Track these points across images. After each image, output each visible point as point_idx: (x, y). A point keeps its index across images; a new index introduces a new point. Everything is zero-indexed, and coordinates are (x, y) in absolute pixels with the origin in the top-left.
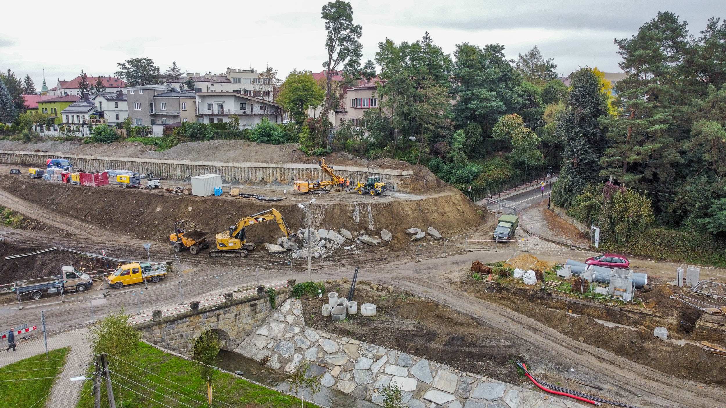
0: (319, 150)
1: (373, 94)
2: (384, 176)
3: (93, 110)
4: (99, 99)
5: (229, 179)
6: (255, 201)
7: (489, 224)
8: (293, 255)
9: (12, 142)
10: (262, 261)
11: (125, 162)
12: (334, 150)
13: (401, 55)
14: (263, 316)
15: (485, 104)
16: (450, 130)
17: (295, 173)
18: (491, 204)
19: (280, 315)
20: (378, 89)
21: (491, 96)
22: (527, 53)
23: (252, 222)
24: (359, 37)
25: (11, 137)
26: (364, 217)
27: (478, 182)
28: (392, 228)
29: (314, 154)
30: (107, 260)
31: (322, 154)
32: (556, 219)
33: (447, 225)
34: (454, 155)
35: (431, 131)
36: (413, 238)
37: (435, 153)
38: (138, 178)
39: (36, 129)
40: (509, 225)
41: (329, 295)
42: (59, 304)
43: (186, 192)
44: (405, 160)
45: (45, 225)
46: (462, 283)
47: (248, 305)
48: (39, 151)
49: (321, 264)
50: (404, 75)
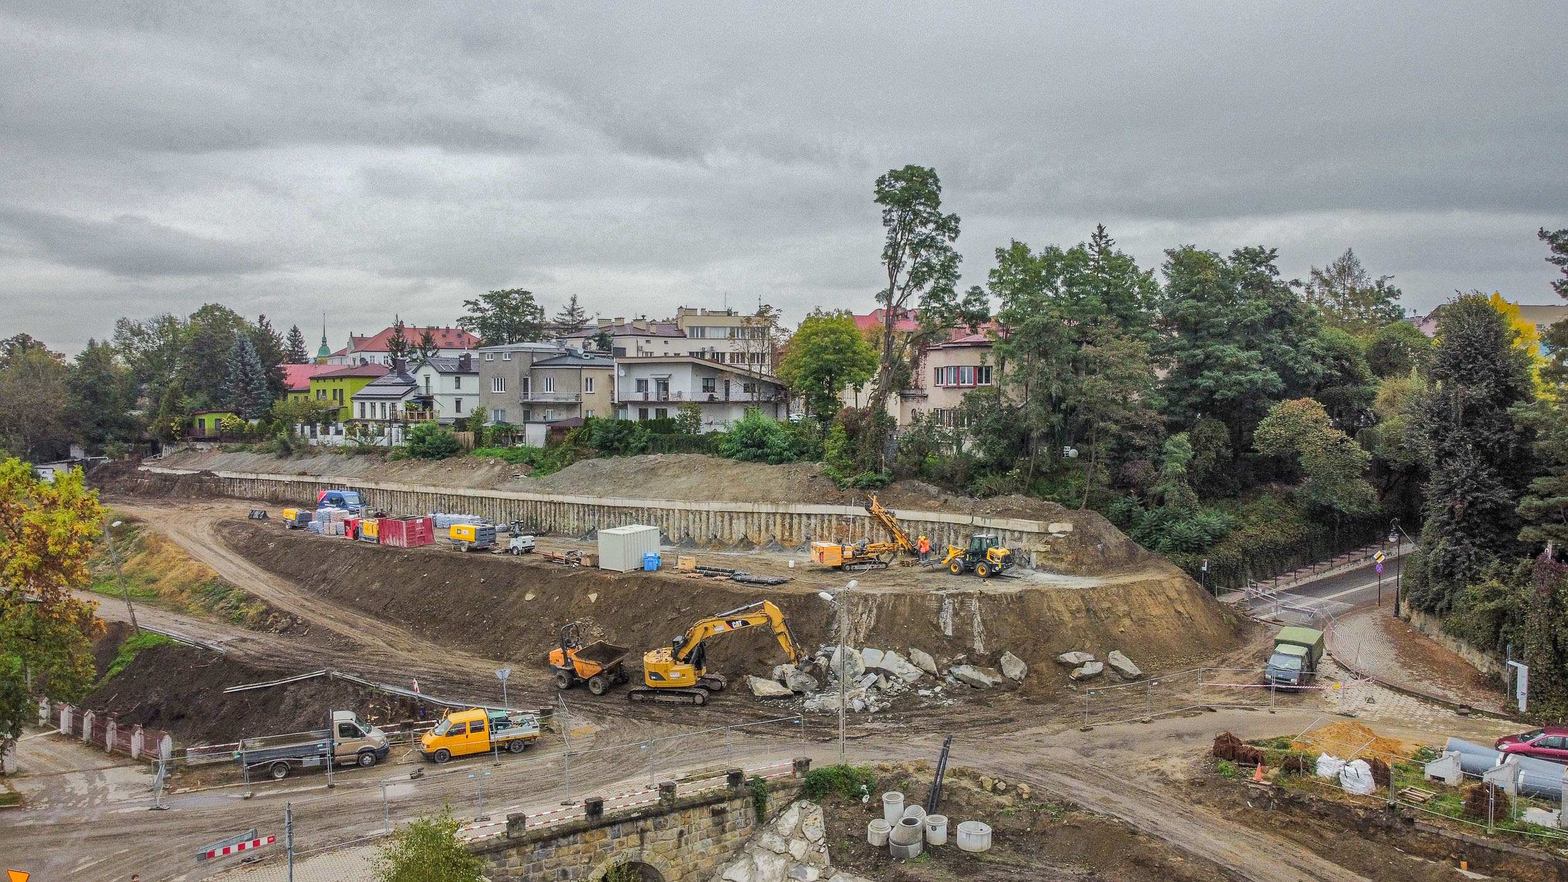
0: (867, 476)
1: (983, 356)
2: (1008, 534)
3: (413, 394)
4: (425, 370)
5: (673, 535)
6: (728, 584)
7: (1253, 648)
8: (807, 704)
9: (256, 457)
10: (739, 715)
11: (469, 497)
12: (897, 476)
13: (1044, 273)
14: (738, 839)
15: (1236, 376)
16: (1156, 433)
17: (813, 526)
18: (1256, 601)
19: (776, 838)
20: (995, 346)
21: (1248, 360)
22: (1331, 266)
23: (721, 628)
24: (952, 239)
25: (256, 447)
26: (964, 623)
27: (1222, 550)
28: (1025, 650)
29: (854, 485)
30: (421, 700)
31: (871, 485)
32: (1417, 640)
33: (1153, 646)
34: (1166, 490)
35: (1113, 435)
36: (1076, 674)
37: (1122, 484)
38: (491, 532)
39: (302, 430)
40: (1302, 651)
41: (885, 797)
42: (322, 791)
43: (587, 562)
44: (1053, 500)
45: (306, 624)
46: (1192, 783)
47: (706, 811)
48: (304, 474)
49: (867, 725)
50: (1052, 317)
